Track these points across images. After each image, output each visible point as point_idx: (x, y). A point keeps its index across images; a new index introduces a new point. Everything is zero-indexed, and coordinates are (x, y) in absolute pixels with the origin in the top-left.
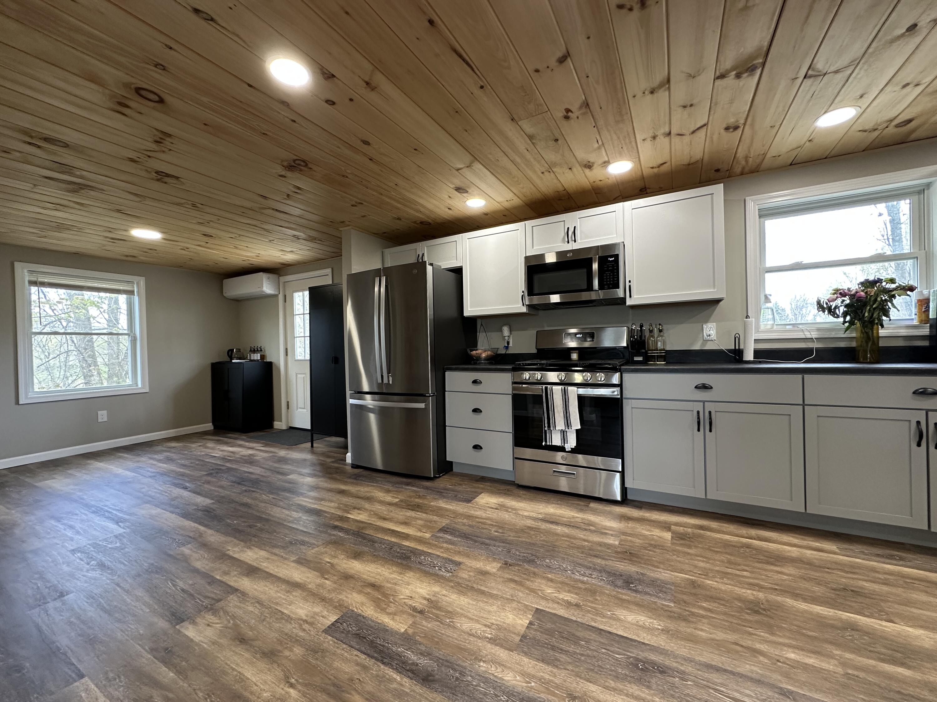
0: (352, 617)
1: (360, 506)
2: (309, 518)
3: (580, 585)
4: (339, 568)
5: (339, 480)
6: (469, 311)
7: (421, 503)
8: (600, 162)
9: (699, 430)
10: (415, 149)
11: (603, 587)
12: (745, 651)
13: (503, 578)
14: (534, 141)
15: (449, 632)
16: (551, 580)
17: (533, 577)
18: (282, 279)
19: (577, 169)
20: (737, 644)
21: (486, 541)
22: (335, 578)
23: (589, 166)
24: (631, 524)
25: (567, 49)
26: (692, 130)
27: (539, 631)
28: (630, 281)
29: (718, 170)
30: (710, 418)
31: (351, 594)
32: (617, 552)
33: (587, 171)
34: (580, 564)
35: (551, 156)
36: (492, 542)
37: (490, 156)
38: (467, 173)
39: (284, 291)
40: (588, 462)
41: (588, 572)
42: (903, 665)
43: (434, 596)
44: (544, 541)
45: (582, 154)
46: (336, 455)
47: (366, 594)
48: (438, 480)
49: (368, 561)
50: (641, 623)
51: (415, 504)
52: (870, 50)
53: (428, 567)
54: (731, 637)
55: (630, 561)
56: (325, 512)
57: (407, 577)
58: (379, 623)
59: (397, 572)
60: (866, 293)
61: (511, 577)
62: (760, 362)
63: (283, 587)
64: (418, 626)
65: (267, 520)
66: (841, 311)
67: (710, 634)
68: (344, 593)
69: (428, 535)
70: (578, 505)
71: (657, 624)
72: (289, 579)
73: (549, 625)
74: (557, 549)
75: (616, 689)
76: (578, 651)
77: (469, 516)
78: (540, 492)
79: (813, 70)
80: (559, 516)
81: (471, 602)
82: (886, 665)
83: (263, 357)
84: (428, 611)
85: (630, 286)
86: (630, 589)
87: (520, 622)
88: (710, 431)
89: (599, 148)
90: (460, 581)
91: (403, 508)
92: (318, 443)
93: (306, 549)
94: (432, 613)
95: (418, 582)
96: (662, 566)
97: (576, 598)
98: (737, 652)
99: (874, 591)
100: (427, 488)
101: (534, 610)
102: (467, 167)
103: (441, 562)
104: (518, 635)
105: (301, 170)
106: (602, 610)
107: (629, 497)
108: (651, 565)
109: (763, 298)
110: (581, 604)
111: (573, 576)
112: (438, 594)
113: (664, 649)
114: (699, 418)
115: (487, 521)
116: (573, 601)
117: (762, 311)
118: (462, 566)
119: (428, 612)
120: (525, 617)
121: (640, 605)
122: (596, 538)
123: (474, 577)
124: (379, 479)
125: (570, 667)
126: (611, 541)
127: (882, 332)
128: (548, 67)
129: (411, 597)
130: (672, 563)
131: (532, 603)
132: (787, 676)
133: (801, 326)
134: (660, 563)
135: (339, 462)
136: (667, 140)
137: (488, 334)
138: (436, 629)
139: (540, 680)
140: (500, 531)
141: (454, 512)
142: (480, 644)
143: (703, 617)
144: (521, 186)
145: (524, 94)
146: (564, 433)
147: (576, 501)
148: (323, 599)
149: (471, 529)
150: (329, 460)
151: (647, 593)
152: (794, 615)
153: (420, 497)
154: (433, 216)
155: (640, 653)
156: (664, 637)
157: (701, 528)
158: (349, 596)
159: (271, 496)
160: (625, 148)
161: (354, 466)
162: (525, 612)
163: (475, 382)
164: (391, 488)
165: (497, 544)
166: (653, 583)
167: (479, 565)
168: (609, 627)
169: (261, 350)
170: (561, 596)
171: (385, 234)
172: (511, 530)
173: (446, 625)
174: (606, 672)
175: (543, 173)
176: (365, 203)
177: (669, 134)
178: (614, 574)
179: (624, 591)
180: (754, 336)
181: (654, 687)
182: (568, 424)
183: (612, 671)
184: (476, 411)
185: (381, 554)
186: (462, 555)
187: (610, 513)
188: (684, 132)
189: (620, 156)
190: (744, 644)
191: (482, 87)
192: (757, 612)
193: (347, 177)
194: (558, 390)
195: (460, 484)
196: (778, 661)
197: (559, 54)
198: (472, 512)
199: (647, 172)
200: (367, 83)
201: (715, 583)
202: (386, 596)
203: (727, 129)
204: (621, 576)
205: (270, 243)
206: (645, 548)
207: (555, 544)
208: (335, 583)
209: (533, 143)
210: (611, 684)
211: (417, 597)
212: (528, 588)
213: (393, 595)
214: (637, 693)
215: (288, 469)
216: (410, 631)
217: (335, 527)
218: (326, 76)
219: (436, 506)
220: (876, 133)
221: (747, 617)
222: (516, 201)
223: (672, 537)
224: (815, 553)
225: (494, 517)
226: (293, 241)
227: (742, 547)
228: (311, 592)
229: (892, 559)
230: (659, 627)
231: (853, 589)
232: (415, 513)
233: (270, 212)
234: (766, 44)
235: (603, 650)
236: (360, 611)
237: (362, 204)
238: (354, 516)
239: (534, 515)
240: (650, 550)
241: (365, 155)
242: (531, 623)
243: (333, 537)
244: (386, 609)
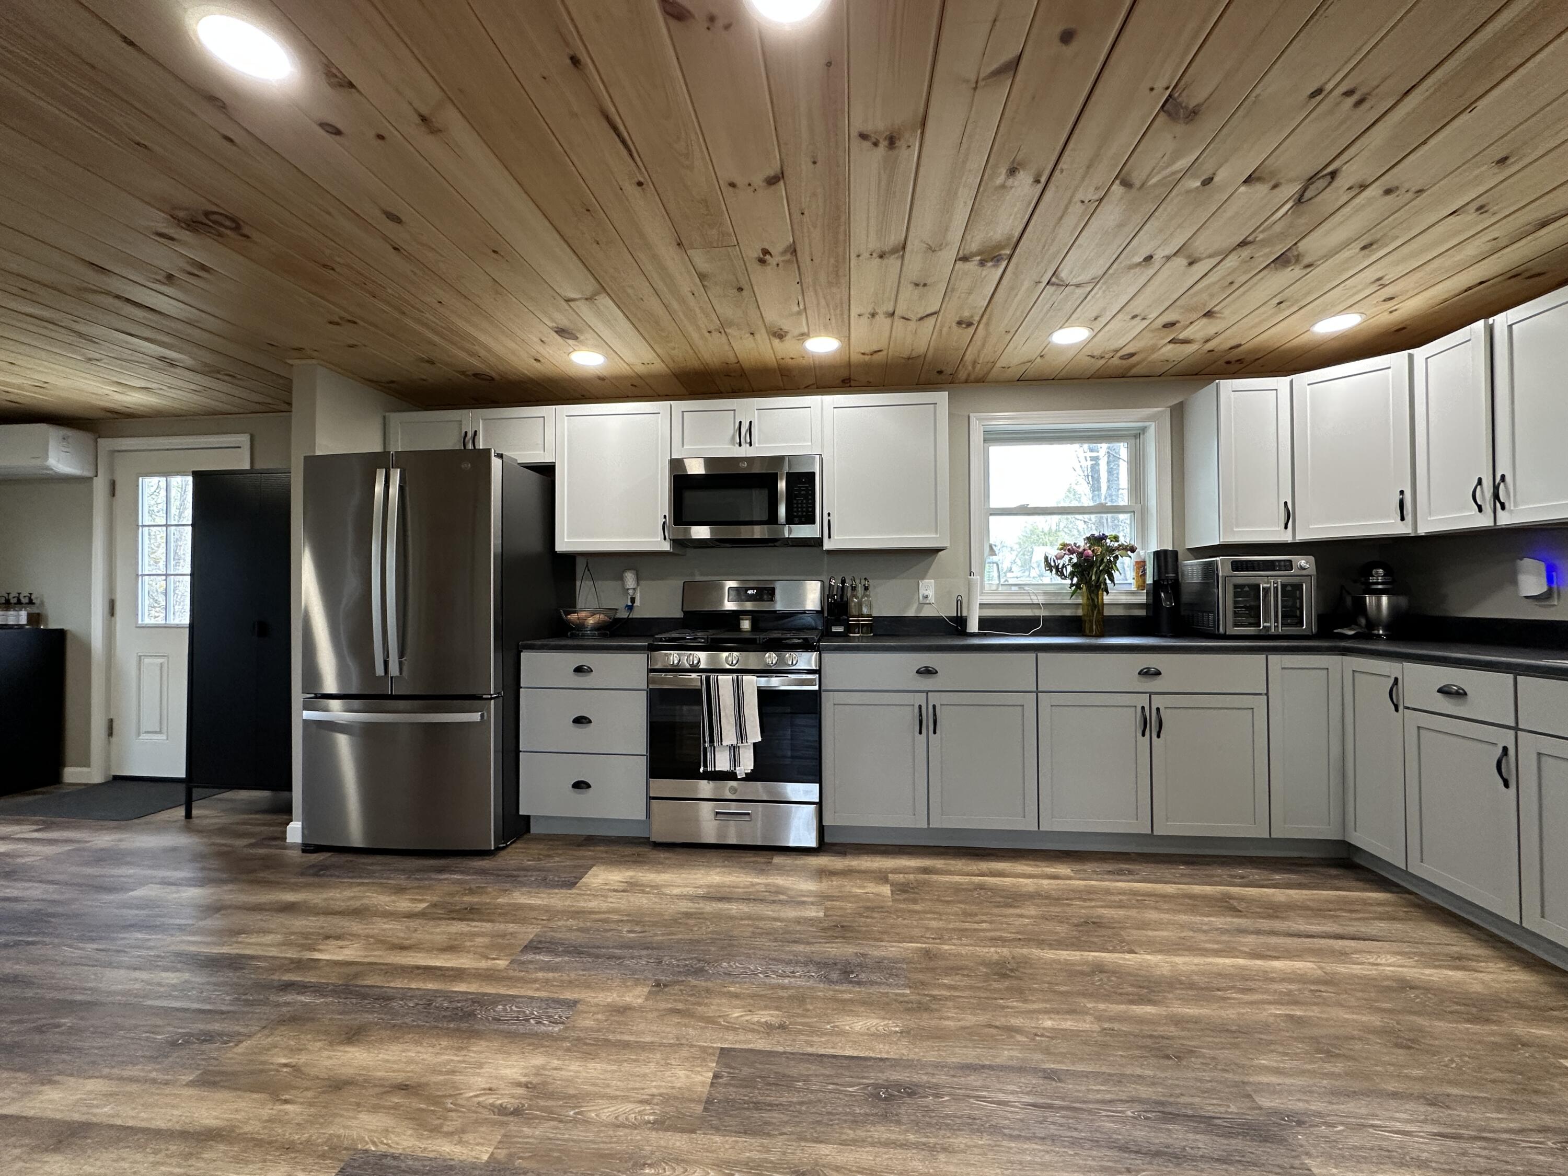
0: (368, 1163)
1: (339, 931)
2: (213, 979)
3: (781, 993)
4: (314, 1072)
5: (278, 883)
6: (565, 542)
7: (477, 903)
8: (796, 332)
9: (920, 733)
10: (494, 252)
11: (813, 988)
12: (1000, 1032)
13: (656, 1010)
14: (705, 283)
15: (578, 1133)
16: (736, 996)
17: (707, 998)
18: (106, 444)
19: (762, 336)
20: (990, 1026)
21: (616, 951)
22: (309, 1094)
23: (780, 335)
24: (836, 882)
25: (782, 167)
26: (919, 316)
27: (731, 1085)
28: (829, 514)
29: (940, 372)
30: (935, 715)
31: (356, 1118)
32: (824, 930)
33: (776, 342)
34: (774, 959)
35: (727, 310)
36: (626, 952)
37: (630, 291)
38: (584, 309)
39: (111, 468)
40: (770, 792)
41: (789, 969)
42: (1150, 1002)
43: (536, 1075)
44: (713, 932)
45: (772, 315)
46: (258, 829)
47: (390, 1108)
48: (503, 853)
49: (381, 1041)
50: (873, 1029)
51: (463, 906)
52: (1111, 271)
53: (514, 1024)
54: (982, 1018)
55: (844, 938)
56: (252, 957)
57: (475, 1052)
58: (431, 1159)
59: (452, 1048)
60: (1093, 551)
61: (670, 1006)
62: (985, 635)
63: (173, 1148)
64: (516, 1140)
65: (88, 1005)
66: (1069, 571)
67: (959, 1021)
68: (338, 1120)
69: (502, 963)
70: (756, 862)
71: (894, 1026)
72: (187, 1127)
73: (746, 1071)
74: (735, 943)
75: (856, 1141)
76: (795, 1100)
77: (578, 912)
78: (694, 850)
79: (1057, 278)
80: (729, 887)
81: (609, 1068)
82: (1135, 1007)
83: (35, 619)
84: (530, 1105)
85: (829, 521)
86: (851, 982)
87: (698, 1078)
88: (935, 732)
89: (799, 313)
90: (582, 1035)
91: (440, 919)
92: (205, 807)
93: (218, 1049)
94: (541, 1109)
95: (499, 1056)
96: (885, 937)
97: (778, 1016)
98: (993, 1036)
99: (1113, 918)
100: (483, 872)
101: (718, 1052)
102: (587, 299)
103: (540, 1007)
104: (699, 1101)
105: (220, 235)
106: (818, 1024)
107: (827, 839)
108: (872, 939)
109: (987, 550)
110: (788, 1023)
111: (767, 980)
112: (544, 1069)
113: (908, 1060)
114: (921, 715)
115: (611, 916)
116: (774, 1021)
117: (987, 565)
118: (580, 1007)
119: (530, 1107)
120: (705, 1069)
121: (868, 1003)
122: (791, 913)
123: (606, 1021)
124: (375, 868)
125: (788, 1129)
126: (813, 913)
127: (1107, 599)
128: (750, 185)
129: (490, 1089)
130: (898, 931)
131: (711, 1041)
132: (1047, 1051)
133: (1026, 588)
134: (882, 933)
135: (266, 842)
136: (889, 320)
137: (599, 584)
138: (551, 1136)
139: (747, 1164)
140: (637, 929)
141: (547, 909)
142: (639, 1138)
143: (947, 999)
144: (672, 345)
145: (706, 212)
146: (734, 749)
147: (750, 857)
148: (288, 1148)
149: (584, 935)
150: (240, 843)
151: (872, 983)
152: (1043, 968)
153: (472, 892)
154: (501, 368)
155: (879, 1075)
156: (905, 1042)
157: (926, 870)
158: (355, 1123)
159: (91, 946)
160: (833, 321)
161: (307, 848)
162: (704, 1060)
163: (579, 670)
164: (404, 883)
165: (636, 953)
166: (881, 965)
167: (611, 997)
168: (833, 1048)
169: (31, 602)
170: (756, 1019)
171: (392, 385)
172: (655, 924)
173: (570, 1121)
174: (839, 1119)
175: (709, 332)
176: (361, 323)
177: (893, 314)
178: (825, 963)
179: (844, 987)
180: (979, 599)
181: (905, 1119)
182: (742, 735)
183: (846, 1114)
184: (580, 721)
185: (408, 1020)
186: (577, 986)
187: (804, 869)
188: (910, 316)
189: (827, 329)
190: (998, 1024)
191: (640, 184)
192: (1004, 976)
193: (333, 269)
194: (728, 680)
195: (549, 856)
196: (1036, 1035)
197: (771, 172)
198: (582, 904)
199: (856, 357)
200: (424, 119)
201: (953, 947)
202: (436, 1100)
203: (959, 323)
204: (835, 964)
205: (88, 366)
206: (861, 915)
207: (731, 934)
208: (311, 1105)
209: (703, 286)
210: (848, 1135)
211: (503, 1086)
212: (704, 1019)
213: (451, 1096)
214: (886, 1136)
215: (130, 876)
216: (502, 1154)
217: (287, 987)
218: (333, 80)
219: (510, 905)
220: (1102, 362)
221: (995, 985)
222: (658, 366)
223: (892, 891)
224: (1052, 881)
225: (623, 907)
226: (153, 368)
227: (975, 889)
228: (253, 1139)
229: (1122, 875)
230: (897, 1029)
231: (1094, 920)
232: (468, 925)
233: (109, 301)
234: (1017, 234)
235: (831, 1087)
236: (383, 1148)
237: (355, 323)
238: (328, 953)
239: (690, 891)
240: (867, 917)
241: (385, 238)
242: (716, 1076)
243: (284, 1009)
244: (441, 1126)
